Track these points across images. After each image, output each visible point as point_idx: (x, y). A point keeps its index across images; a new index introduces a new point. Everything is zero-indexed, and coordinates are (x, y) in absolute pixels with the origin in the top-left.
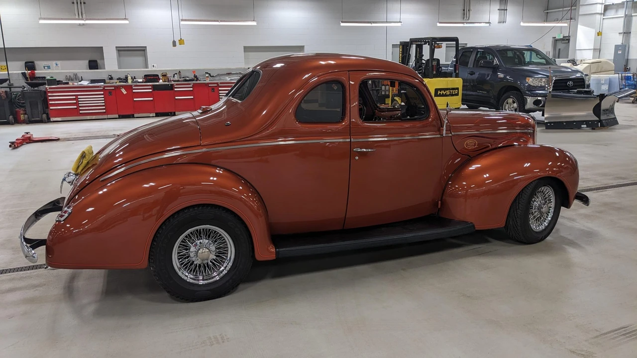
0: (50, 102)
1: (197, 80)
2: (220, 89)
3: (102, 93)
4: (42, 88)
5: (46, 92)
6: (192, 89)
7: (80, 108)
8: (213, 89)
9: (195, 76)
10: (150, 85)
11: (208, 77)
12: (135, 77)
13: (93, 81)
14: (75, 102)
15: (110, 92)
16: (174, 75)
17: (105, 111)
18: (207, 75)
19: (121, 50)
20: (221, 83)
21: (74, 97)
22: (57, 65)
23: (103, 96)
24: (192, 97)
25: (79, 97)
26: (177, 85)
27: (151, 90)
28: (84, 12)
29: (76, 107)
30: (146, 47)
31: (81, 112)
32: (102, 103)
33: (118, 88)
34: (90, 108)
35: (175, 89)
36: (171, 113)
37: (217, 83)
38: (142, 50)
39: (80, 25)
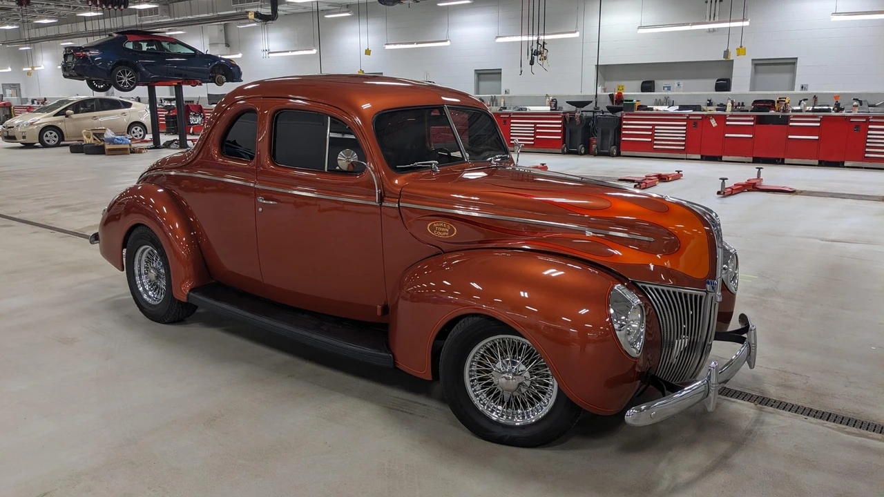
0: (624, 132)
1: (839, 109)
2: (870, 127)
3: (685, 123)
4: (619, 114)
5: (621, 119)
6: (819, 124)
7: (655, 142)
8: (858, 125)
9: (837, 105)
10: (753, 116)
11: (857, 106)
12: (743, 103)
13: (682, 107)
14: (650, 133)
15: (695, 122)
16: (801, 101)
17: (683, 148)
18: (855, 103)
19: (758, 64)
20: (874, 117)
21: (651, 127)
22: (679, 85)
23: (685, 128)
24: (817, 138)
25: (656, 127)
26: (795, 116)
27: (752, 123)
28: (717, 14)
29: (650, 140)
30: (797, 58)
31: (655, 147)
32: (682, 137)
33: (706, 118)
34: (667, 143)
35: (791, 124)
36: (779, 159)
37: (867, 118)
38: (790, 64)
39: (709, 31)
